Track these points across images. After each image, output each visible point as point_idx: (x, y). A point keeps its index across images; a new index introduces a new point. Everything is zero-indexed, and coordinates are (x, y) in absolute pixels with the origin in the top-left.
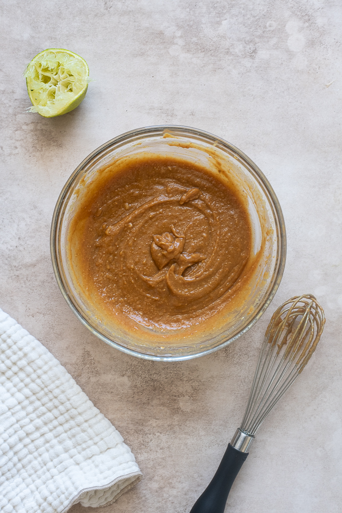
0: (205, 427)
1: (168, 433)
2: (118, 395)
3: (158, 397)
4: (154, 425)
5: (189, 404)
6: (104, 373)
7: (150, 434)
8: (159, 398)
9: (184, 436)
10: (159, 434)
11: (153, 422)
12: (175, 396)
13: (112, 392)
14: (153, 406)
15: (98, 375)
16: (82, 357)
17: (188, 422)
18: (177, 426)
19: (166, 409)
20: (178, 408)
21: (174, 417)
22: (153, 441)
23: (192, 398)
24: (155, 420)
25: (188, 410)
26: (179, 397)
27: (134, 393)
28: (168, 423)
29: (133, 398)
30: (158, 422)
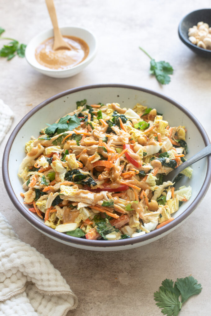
0: (141, 298)
1: (107, 303)
2: (65, 270)
3: (100, 272)
4: (95, 295)
5: (128, 279)
6: (56, 253)
7: (91, 303)
8: (101, 274)
9: (122, 306)
10: (99, 303)
11: (95, 293)
12: (115, 272)
13: (60, 268)
14: (95, 279)
15: (50, 254)
16: (39, 240)
17: (126, 294)
18: (116, 297)
19: (106, 282)
20: (117, 282)
21: (114, 290)
22: (93, 309)
23: (130, 274)
24: (96, 291)
25: (127, 284)
26: (119, 273)
27: (80, 269)
28: (108, 294)
29: (78, 272)
30: (99, 293)
